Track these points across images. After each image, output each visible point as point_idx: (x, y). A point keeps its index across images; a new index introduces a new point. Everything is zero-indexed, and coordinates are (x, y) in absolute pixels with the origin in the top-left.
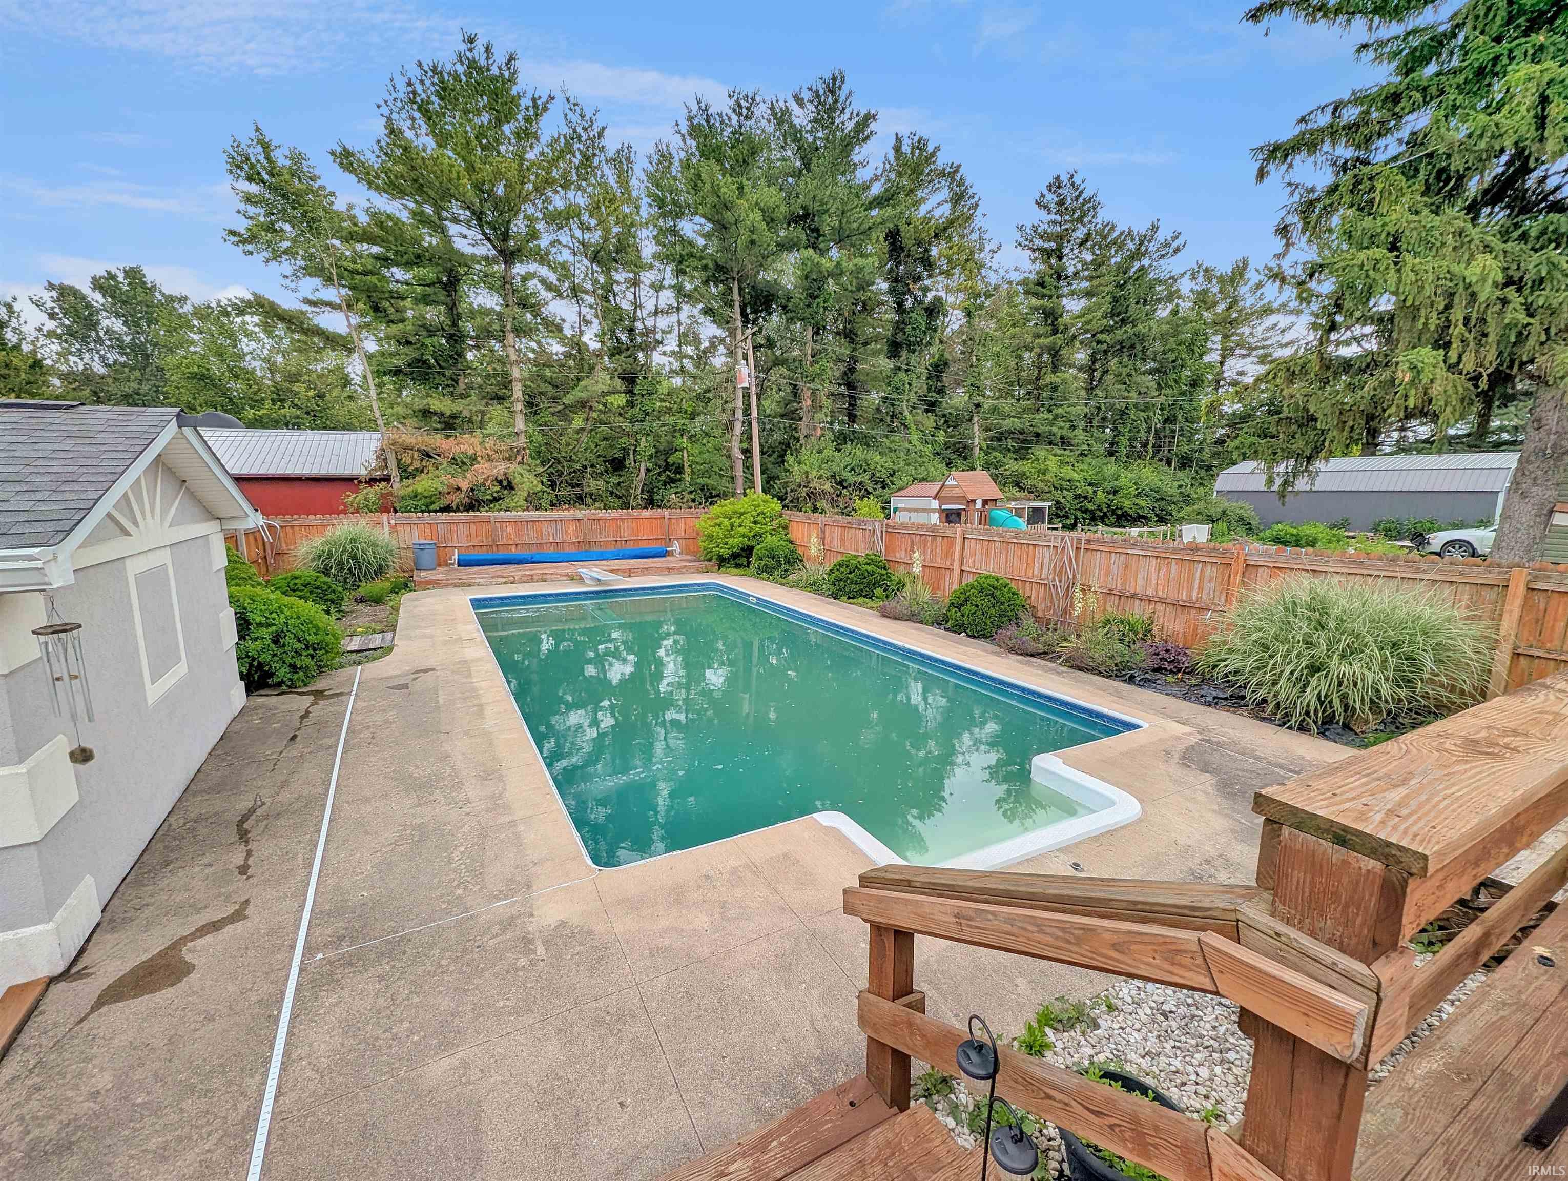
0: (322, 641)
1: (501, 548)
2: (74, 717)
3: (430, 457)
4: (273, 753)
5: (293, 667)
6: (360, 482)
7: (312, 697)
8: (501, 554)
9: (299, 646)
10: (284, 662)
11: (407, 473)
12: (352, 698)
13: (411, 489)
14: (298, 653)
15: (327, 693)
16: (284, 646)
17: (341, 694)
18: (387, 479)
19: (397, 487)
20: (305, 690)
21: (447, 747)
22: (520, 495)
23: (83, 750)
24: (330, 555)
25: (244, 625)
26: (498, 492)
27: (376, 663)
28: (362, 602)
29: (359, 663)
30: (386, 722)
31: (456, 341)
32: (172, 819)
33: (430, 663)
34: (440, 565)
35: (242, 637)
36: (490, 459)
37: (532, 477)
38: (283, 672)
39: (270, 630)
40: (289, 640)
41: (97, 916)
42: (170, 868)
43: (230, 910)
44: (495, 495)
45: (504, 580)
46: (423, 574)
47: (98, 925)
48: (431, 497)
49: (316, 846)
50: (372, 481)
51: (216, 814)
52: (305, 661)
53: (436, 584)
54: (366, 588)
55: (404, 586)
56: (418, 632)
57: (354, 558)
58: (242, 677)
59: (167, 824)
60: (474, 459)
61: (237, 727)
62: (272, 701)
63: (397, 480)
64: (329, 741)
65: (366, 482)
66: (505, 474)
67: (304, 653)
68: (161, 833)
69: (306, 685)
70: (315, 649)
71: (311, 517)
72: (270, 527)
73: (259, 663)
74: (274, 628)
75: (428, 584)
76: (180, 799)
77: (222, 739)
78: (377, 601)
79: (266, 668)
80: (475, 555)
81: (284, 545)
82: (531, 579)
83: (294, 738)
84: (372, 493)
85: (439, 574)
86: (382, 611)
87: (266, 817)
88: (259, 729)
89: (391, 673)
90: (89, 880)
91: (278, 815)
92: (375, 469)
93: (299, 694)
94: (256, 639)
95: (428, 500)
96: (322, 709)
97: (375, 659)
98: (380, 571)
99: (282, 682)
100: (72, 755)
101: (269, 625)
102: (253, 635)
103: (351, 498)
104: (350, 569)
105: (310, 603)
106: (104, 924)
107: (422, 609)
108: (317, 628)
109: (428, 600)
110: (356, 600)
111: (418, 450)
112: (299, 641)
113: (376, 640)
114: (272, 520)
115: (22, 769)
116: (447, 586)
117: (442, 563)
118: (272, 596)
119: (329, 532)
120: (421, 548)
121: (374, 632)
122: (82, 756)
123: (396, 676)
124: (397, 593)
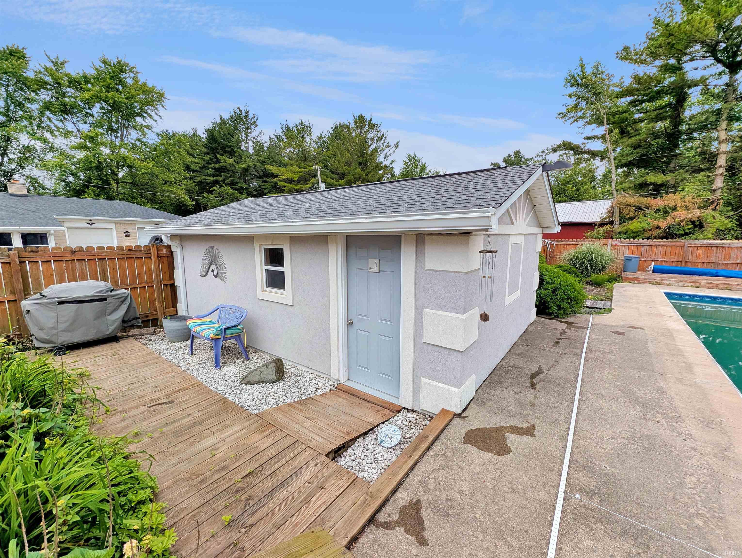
0: (576, 297)
1: (689, 264)
2: (486, 297)
3: (642, 209)
4: (547, 347)
5: (559, 308)
6: (596, 225)
7: (566, 325)
8: (689, 268)
9: (564, 296)
10: (555, 303)
11: (623, 220)
12: (588, 331)
13: (625, 228)
14: (563, 300)
15: (574, 324)
16: (557, 295)
17: (583, 328)
18: (612, 223)
19: (616, 227)
20: (563, 320)
21: (662, 384)
22: (710, 230)
23: (486, 315)
24: (577, 258)
25: (541, 282)
26: (690, 229)
27: (601, 316)
28: (590, 284)
29: (591, 314)
30: (611, 351)
31: (674, 138)
32: (504, 362)
33: (639, 324)
34: (639, 270)
35: (539, 287)
36: (687, 208)
37: (723, 218)
38: (554, 309)
39: (552, 286)
40: (560, 292)
41: (473, 395)
42: (501, 385)
43: (525, 425)
44: (687, 231)
45: (690, 284)
46: (628, 274)
47: (473, 398)
48: (637, 232)
49: (572, 411)
50: (602, 225)
51: (521, 367)
52: (565, 305)
53: (637, 280)
54: (594, 277)
55: (617, 278)
56: (627, 305)
57: (590, 261)
58: (536, 306)
59: (501, 364)
60: (674, 209)
61: (531, 328)
62: (547, 321)
63: (618, 223)
64: (577, 351)
65: (599, 225)
66: (698, 217)
67: (566, 301)
68: (499, 366)
69: (563, 318)
70: (571, 300)
71: (571, 240)
72: (551, 244)
73: (544, 301)
74: (554, 285)
75: (630, 280)
76: (507, 354)
77: (525, 332)
78: (598, 284)
79: (547, 305)
80: (667, 266)
81: (555, 253)
82: (716, 286)
83: (558, 343)
84: (601, 230)
85: (640, 275)
86: (602, 290)
87: (544, 380)
88: (540, 333)
89: (611, 323)
90: (474, 376)
91: (550, 382)
92: (605, 218)
93: (561, 322)
94: (545, 289)
95: (635, 235)
96: (570, 332)
97: (601, 313)
98: (603, 269)
99: (553, 313)
100: (481, 315)
101: (552, 284)
102: (545, 287)
103: (590, 233)
104: (587, 266)
105: (572, 276)
106: (475, 399)
107: (628, 293)
108: (575, 289)
109: (631, 288)
110: (587, 283)
111: (634, 206)
112: (565, 294)
113: (601, 304)
114: (553, 241)
115: (463, 317)
116: (644, 282)
117: (641, 269)
118: (556, 270)
119: (578, 248)
120: (629, 259)
121: (598, 299)
122: (485, 317)
123: (615, 326)
124: (610, 282)
